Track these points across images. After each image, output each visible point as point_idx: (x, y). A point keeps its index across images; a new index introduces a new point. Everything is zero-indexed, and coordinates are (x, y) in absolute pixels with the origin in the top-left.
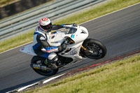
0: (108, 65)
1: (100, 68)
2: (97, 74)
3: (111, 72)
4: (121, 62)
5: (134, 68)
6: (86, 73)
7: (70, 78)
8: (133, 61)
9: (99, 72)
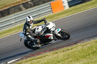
0: (48, 53)
1: (43, 55)
2: (41, 59)
3: (50, 57)
4: (56, 52)
5: (64, 55)
6: (34, 58)
7: (24, 60)
8: (64, 51)
9: (42, 57)
